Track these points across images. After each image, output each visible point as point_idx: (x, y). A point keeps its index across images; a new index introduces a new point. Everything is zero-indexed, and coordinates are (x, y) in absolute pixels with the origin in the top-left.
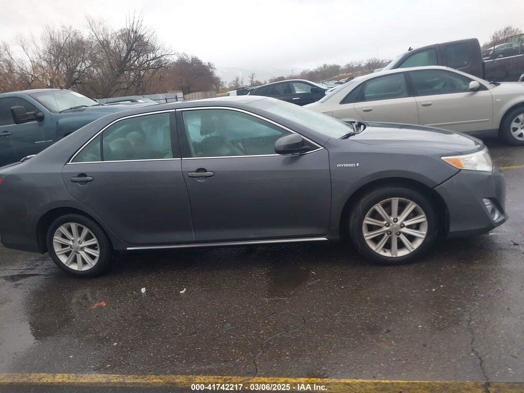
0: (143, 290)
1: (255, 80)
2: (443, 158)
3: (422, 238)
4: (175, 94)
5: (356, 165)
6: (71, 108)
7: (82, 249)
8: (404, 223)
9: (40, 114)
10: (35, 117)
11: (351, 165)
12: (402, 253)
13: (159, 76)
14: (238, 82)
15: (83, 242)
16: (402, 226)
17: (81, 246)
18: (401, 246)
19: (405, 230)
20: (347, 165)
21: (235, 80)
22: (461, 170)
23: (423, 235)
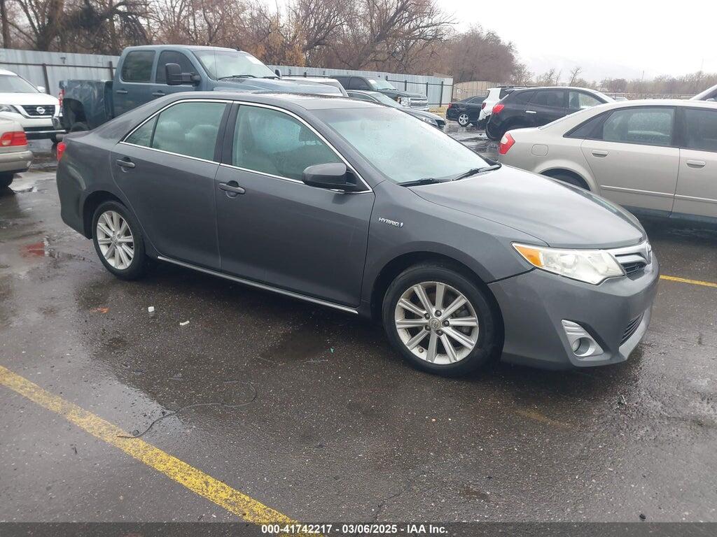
0: (151, 309)
1: (578, 77)
2: (514, 245)
3: (470, 349)
4: (442, 79)
5: (400, 225)
6: (234, 77)
7: (120, 244)
8: (449, 320)
9: (196, 77)
10: (192, 80)
11: (394, 223)
12: (440, 361)
13: (430, 51)
14: (552, 77)
15: (122, 237)
16: (445, 323)
17: (119, 240)
18: (441, 350)
19: (448, 330)
20: (389, 221)
21: (549, 73)
22: (534, 268)
23: (472, 345)
